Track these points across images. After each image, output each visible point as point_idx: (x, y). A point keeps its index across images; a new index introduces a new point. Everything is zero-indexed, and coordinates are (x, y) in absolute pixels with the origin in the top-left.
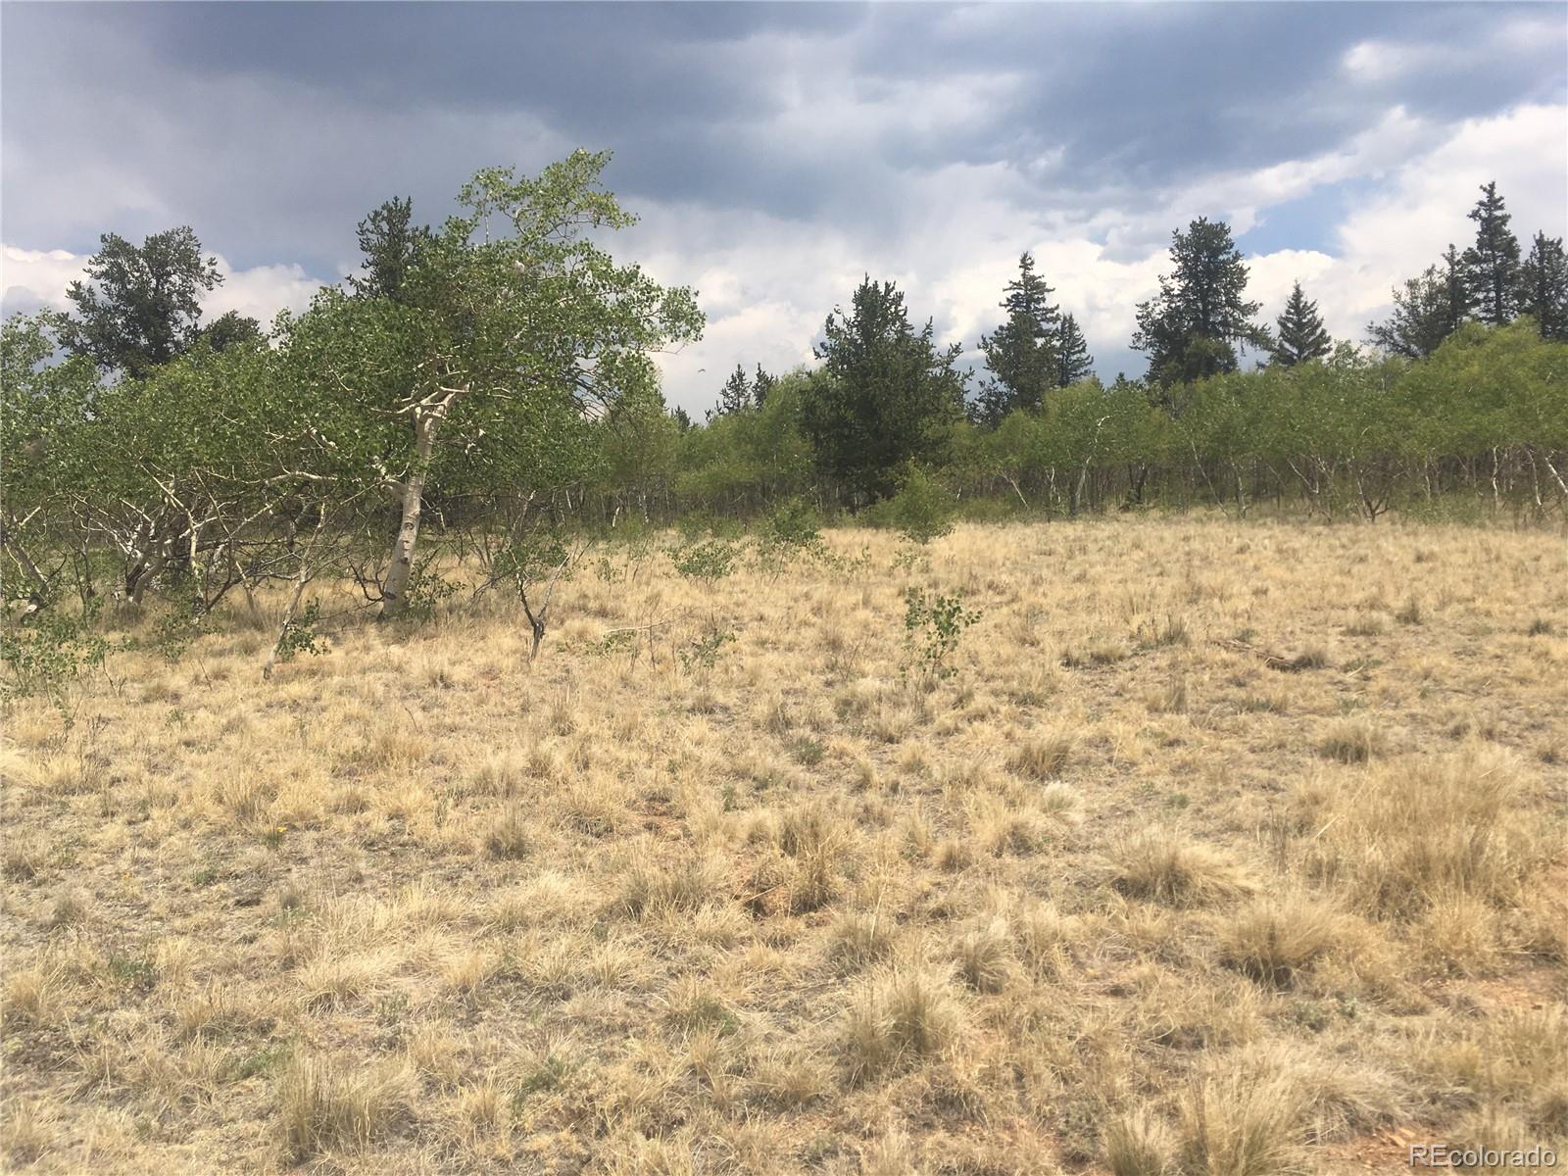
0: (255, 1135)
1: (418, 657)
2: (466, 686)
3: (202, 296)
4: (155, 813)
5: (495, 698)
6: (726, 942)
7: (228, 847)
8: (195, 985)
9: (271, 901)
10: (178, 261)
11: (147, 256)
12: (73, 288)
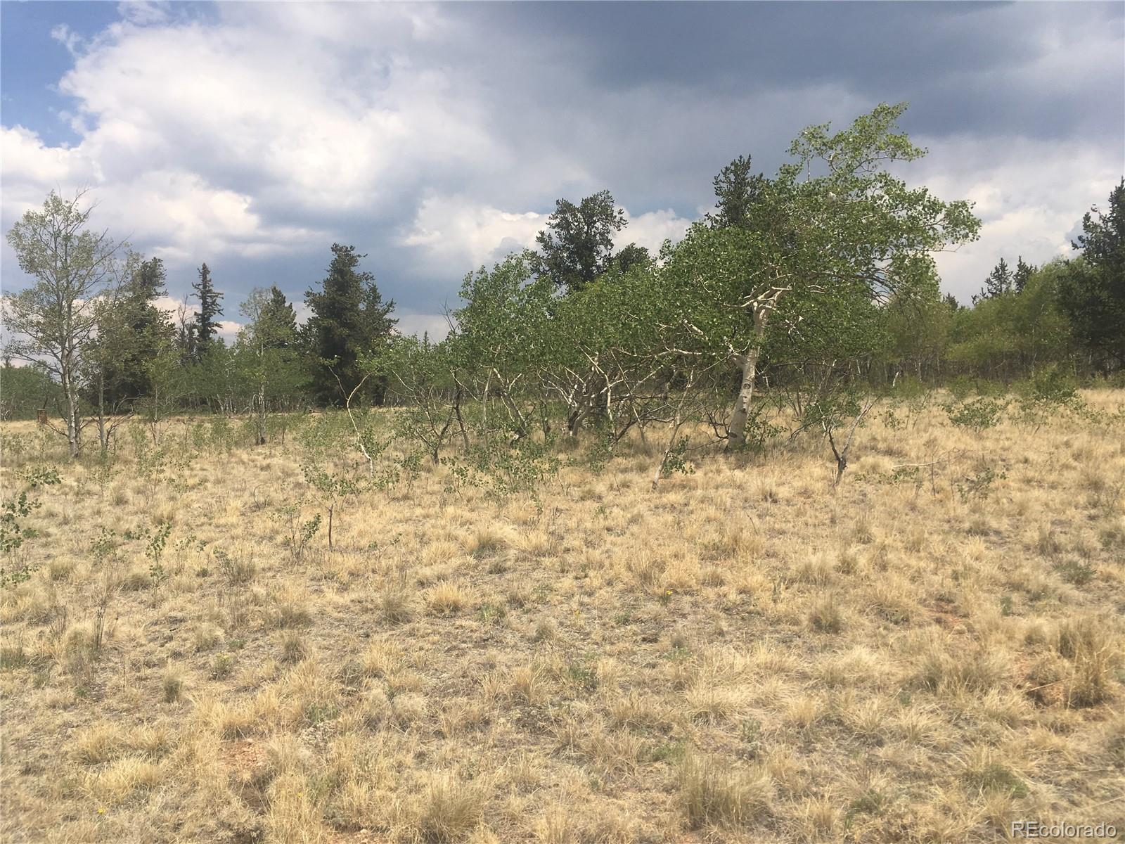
0: (664, 802)
1: (754, 479)
2: (788, 502)
3: (614, 235)
4: (592, 573)
5: (810, 512)
6: (1012, 722)
7: (635, 601)
8: (620, 691)
9: (665, 641)
10: (600, 213)
11: (582, 211)
12: (539, 235)
